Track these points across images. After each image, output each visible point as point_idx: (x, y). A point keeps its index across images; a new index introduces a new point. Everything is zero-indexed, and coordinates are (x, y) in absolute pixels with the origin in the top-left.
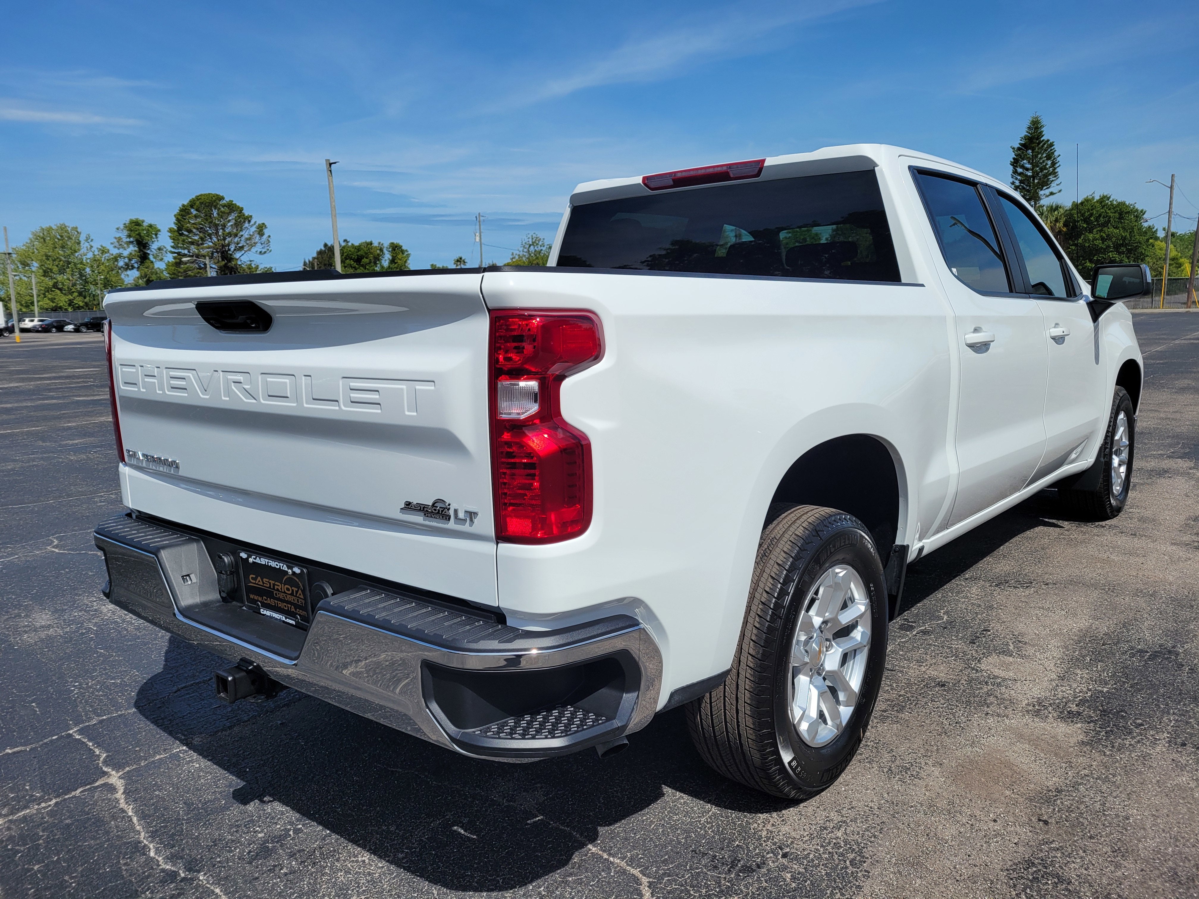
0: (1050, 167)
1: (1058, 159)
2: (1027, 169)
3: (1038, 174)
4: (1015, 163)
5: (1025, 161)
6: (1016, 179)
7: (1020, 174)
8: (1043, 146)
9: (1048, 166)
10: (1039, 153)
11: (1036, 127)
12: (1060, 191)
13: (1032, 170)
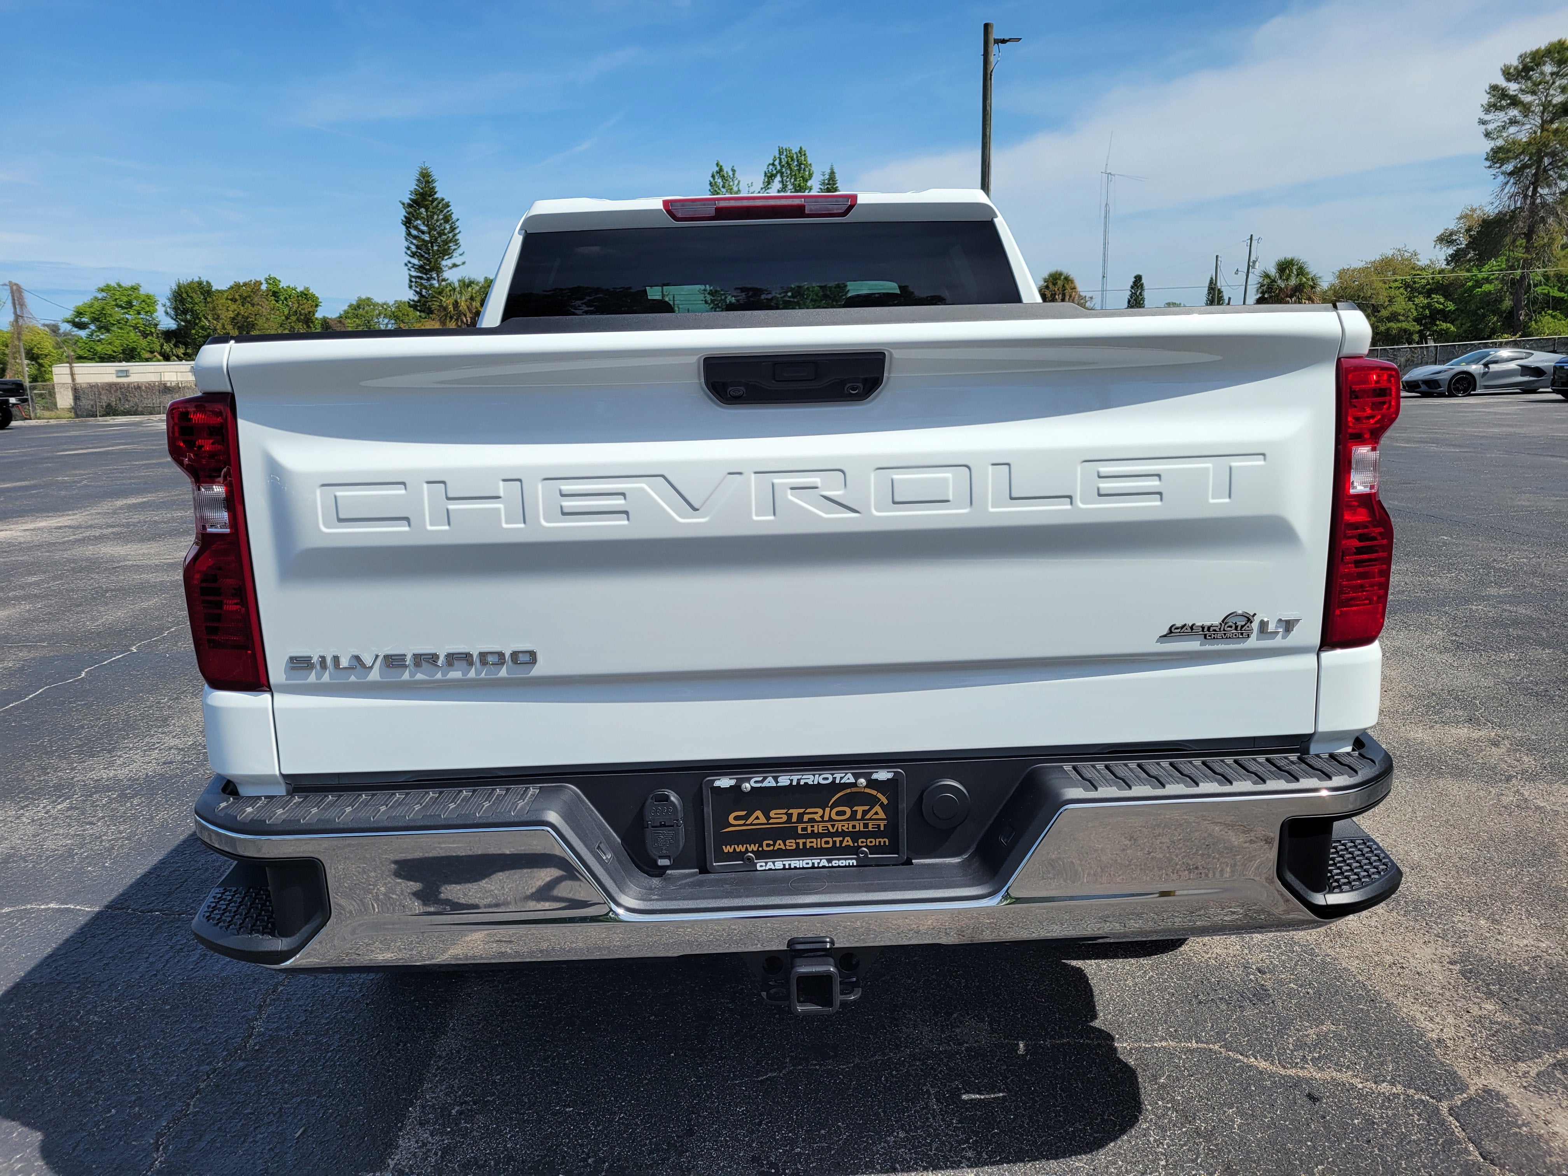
0: (449, 233)
1: (457, 224)
2: (423, 233)
3: (436, 239)
4: (408, 222)
5: (419, 222)
6: (412, 243)
7: (415, 237)
8: (437, 206)
9: (446, 231)
10: (434, 213)
11: (425, 178)
12: (464, 263)
13: (429, 233)
